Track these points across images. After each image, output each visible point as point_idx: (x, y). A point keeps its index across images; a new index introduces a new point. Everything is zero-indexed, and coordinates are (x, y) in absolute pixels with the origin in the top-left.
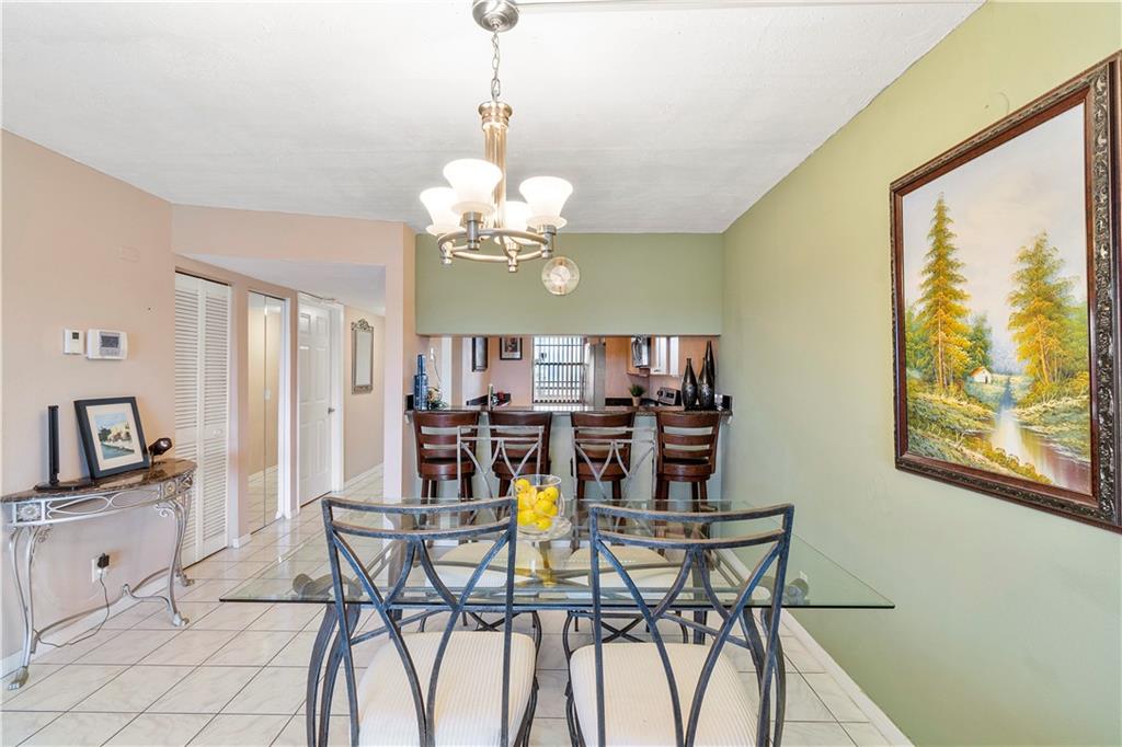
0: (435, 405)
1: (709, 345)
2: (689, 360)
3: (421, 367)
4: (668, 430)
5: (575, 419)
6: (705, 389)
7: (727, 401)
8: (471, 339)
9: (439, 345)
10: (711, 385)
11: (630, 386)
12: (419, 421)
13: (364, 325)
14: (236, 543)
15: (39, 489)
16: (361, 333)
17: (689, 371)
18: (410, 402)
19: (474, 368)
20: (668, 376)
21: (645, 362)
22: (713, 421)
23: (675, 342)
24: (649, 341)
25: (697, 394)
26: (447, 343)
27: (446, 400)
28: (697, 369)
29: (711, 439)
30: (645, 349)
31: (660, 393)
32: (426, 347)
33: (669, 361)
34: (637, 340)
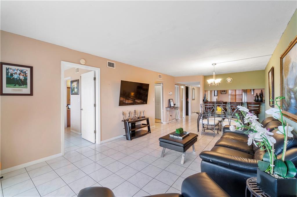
0: (207, 101)
1: (262, 91)
2: (257, 93)
3: (205, 95)
4: (249, 105)
5: (231, 103)
7: (264, 101)
8: (214, 91)
9: (208, 92)
10: (262, 98)
12: (205, 103)
13: (194, 89)
14: (180, 119)
15: (168, 107)
16: (193, 90)
18: (203, 100)
19: (214, 96)
22: (260, 104)
25: (258, 99)
26: (209, 92)
27: (209, 100)
28: (258, 95)
29: (259, 107)
30: (252, 91)
32: (206, 92)
34: (251, 90)
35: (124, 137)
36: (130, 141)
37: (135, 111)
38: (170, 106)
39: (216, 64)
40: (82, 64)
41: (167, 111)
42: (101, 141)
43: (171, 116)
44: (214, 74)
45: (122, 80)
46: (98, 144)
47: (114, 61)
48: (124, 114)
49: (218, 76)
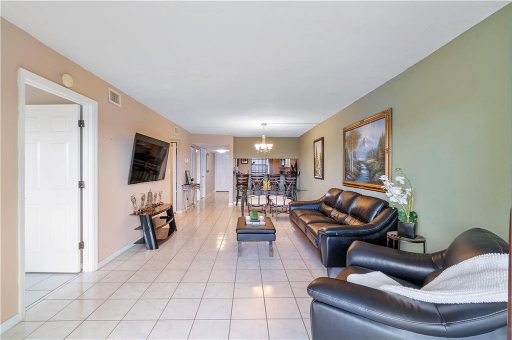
1: (296, 161)
2: (292, 164)
6: (295, 170)
7: (299, 172)
10: (296, 169)
11: (279, 171)
13: (208, 155)
15: (185, 185)
17: (292, 166)
18: (234, 173)
20: (288, 168)
21: (283, 164)
23: (289, 160)
24: (284, 160)
25: (293, 171)
29: (296, 180)
30: (283, 162)
31: (287, 173)
33: (288, 164)
34: (281, 160)
35: (134, 246)
36: (154, 250)
37: (150, 194)
38: (187, 184)
39: (266, 125)
40: (67, 86)
41: (184, 191)
42: (98, 262)
43: (188, 199)
44: (264, 137)
45: (138, 133)
46: (93, 272)
47: (119, 90)
48: (134, 200)
49: (269, 139)
